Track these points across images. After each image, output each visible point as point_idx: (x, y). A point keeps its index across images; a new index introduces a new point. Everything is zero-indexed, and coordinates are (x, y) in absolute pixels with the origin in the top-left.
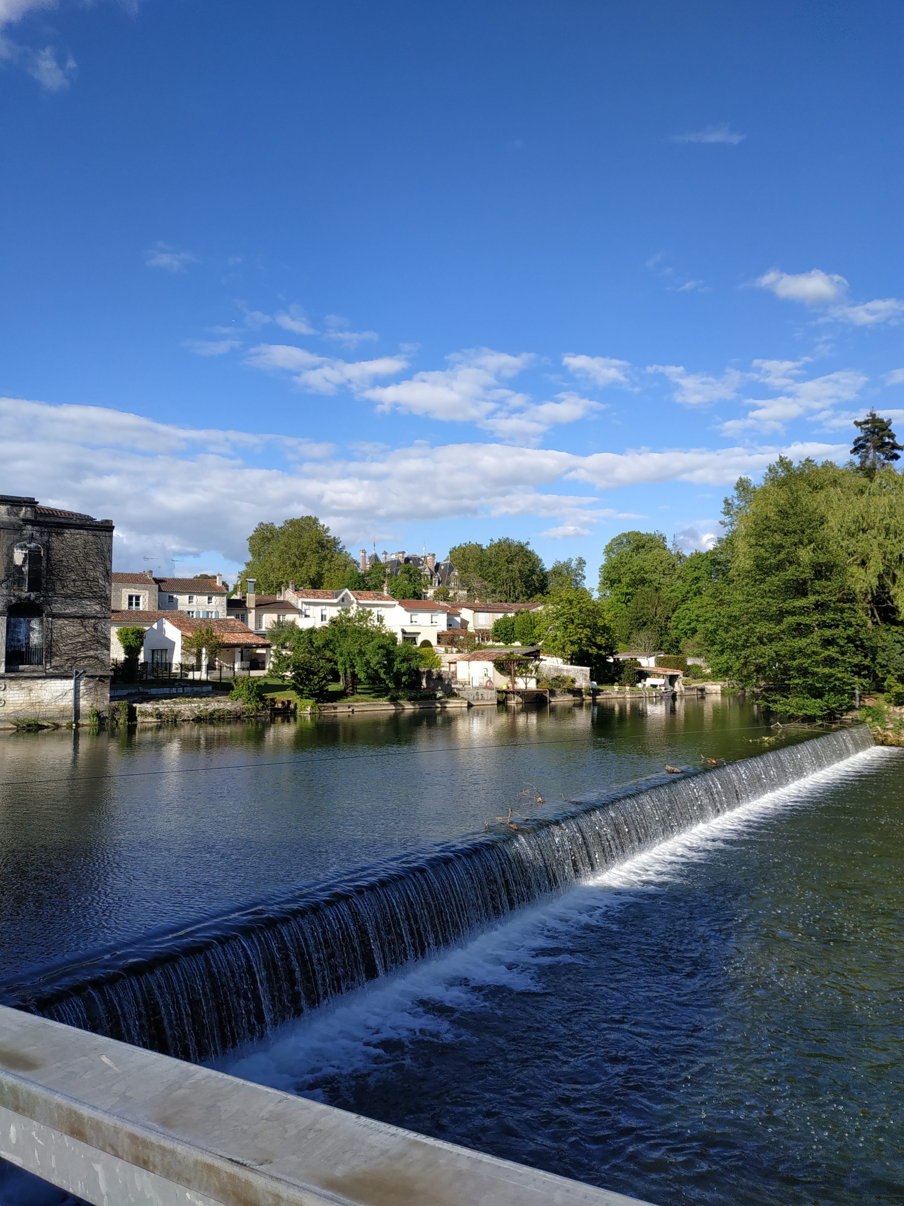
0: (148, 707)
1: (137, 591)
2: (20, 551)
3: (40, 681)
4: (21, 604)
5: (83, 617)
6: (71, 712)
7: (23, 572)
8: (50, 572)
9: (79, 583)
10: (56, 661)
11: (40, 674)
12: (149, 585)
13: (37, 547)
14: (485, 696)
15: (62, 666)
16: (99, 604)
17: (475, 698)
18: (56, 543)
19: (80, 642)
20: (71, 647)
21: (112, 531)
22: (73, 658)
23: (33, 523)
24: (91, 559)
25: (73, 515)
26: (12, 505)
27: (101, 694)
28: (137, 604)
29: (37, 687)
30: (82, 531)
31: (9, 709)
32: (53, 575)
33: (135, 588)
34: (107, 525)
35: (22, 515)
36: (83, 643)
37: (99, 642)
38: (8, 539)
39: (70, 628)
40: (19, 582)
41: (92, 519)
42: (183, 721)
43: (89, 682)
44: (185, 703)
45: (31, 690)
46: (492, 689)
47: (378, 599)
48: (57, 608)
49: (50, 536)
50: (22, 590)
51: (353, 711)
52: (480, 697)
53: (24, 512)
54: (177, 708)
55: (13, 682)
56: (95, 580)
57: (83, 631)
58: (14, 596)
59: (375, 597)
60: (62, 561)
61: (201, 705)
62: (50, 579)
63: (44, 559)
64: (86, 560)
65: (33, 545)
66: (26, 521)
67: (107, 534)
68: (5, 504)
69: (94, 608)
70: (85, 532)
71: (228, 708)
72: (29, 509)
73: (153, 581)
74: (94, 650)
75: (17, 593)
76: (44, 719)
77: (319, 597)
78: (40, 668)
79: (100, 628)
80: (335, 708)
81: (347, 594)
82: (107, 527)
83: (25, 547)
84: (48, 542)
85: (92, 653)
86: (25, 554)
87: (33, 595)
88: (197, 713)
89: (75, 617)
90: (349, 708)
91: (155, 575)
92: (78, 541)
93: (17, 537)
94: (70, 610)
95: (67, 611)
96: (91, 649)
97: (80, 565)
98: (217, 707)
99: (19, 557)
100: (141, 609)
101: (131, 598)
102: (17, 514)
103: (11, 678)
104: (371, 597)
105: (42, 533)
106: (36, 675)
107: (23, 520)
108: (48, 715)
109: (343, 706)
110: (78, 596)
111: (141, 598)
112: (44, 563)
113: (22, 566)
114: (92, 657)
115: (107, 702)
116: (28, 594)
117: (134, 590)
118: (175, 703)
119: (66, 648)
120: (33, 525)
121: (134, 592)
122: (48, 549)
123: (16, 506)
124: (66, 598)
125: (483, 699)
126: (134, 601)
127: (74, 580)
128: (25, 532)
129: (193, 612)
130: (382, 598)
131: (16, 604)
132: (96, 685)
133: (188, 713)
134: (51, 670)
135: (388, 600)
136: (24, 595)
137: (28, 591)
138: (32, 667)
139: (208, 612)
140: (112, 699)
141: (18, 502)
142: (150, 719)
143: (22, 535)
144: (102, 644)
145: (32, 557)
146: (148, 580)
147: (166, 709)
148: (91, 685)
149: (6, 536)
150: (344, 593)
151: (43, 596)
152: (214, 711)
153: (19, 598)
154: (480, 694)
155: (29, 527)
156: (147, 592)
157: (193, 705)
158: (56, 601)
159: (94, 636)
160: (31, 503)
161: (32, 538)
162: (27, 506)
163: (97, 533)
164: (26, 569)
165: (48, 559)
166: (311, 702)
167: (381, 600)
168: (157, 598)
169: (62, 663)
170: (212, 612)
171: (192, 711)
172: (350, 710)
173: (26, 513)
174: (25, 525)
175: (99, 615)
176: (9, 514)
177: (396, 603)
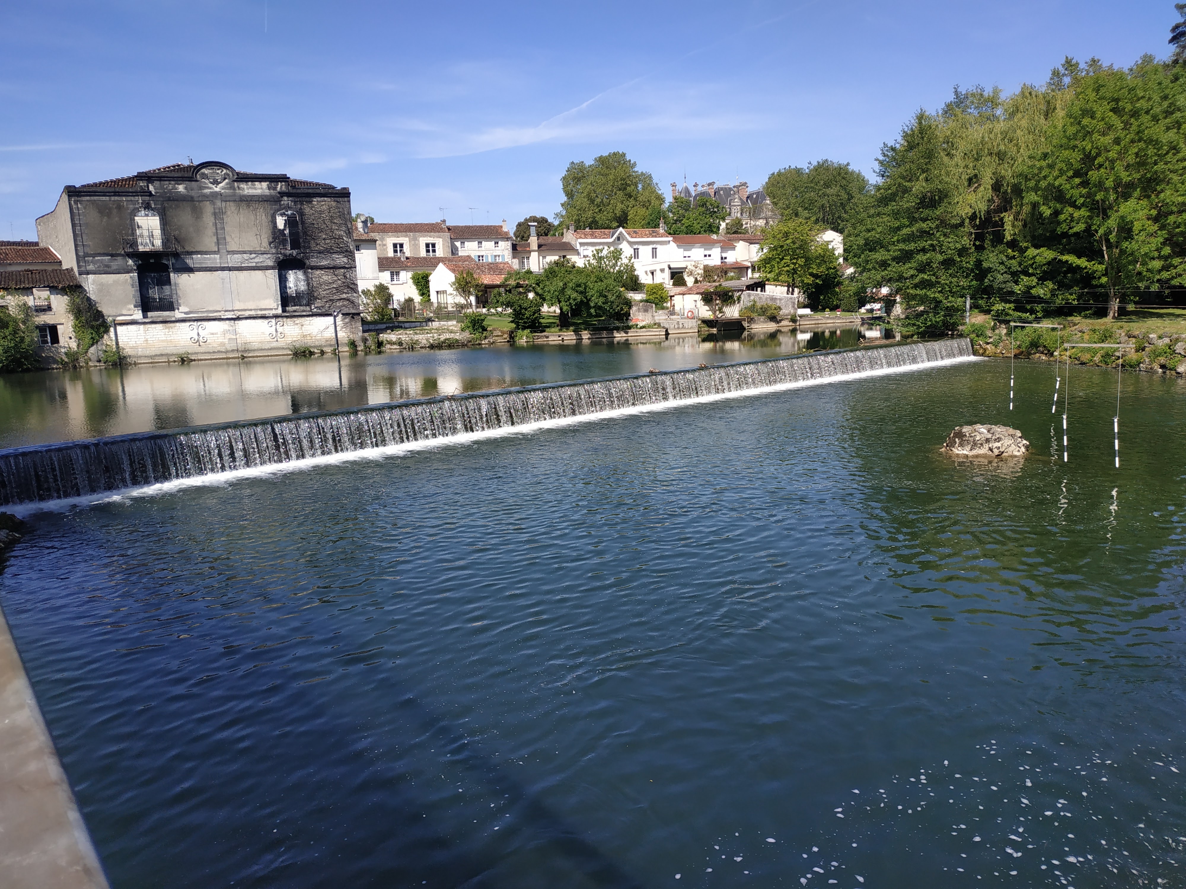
0: (393, 336)
1: (432, 239)
2: (281, 218)
3: (308, 319)
4: (287, 259)
5: (335, 268)
6: (334, 342)
7: (285, 234)
8: (305, 233)
9: (328, 241)
10: (318, 303)
11: (308, 313)
12: (442, 234)
13: (292, 214)
14: (686, 325)
15: (322, 307)
16: (345, 257)
17: (676, 327)
18: (307, 209)
19: (334, 288)
20: (328, 292)
21: (349, 197)
22: (331, 300)
23: (288, 195)
24: (335, 221)
25: (319, 185)
26: (270, 182)
27: (355, 328)
28: (434, 251)
29: (307, 322)
30: (326, 199)
31: (289, 340)
32: (308, 235)
33: (430, 237)
34: (345, 191)
35: (278, 189)
36: (337, 289)
37: (349, 287)
38: (271, 209)
39: (326, 277)
40: (283, 242)
41: (334, 188)
42: (421, 348)
43: (346, 318)
44: (423, 334)
45: (302, 325)
46: (693, 318)
47: (653, 237)
48: (313, 261)
49: (302, 204)
50: (286, 249)
51: (563, 340)
52: (681, 326)
53: (280, 187)
54: (416, 337)
55: (289, 319)
56: (340, 237)
57: (336, 278)
58: (281, 254)
59: (650, 234)
60: (313, 224)
61: (435, 335)
62: (306, 239)
63: (299, 223)
64: (331, 222)
65: (289, 212)
66: (282, 194)
67: (346, 199)
68: (265, 181)
69: (341, 260)
70: (329, 199)
71: (457, 337)
72: (283, 183)
73: (447, 230)
74: (346, 293)
75: (282, 251)
76: (315, 347)
77: (596, 237)
78: (308, 308)
79: (348, 276)
80: (547, 337)
81: (621, 232)
82: (345, 194)
83: (285, 214)
84: (301, 209)
85: (344, 296)
86: (285, 220)
87: (295, 252)
88: (432, 342)
89: (328, 268)
90: (559, 336)
91: (448, 224)
92: (324, 207)
93: (277, 207)
94: (324, 263)
95: (322, 264)
96: (344, 293)
97: (327, 227)
98: (448, 337)
99: (280, 222)
100: (437, 256)
101: (427, 245)
102: (275, 189)
103: (287, 317)
104: (646, 235)
105: (295, 202)
106: (304, 314)
107: (279, 193)
108: (317, 343)
109: (553, 335)
110: (329, 251)
111: (436, 245)
112: (300, 226)
113: (284, 229)
114: (344, 299)
115: (360, 334)
116: (291, 251)
117: (429, 238)
118: (416, 333)
119: (325, 292)
120: (288, 197)
121: (430, 240)
122: (302, 214)
123: (273, 182)
124: (320, 253)
125: (683, 327)
126: (431, 249)
127: (324, 239)
128: (282, 202)
129: (482, 256)
130: (658, 235)
131: (283, 260)
132: (351, 321)
133: (424, 342)
134: (315, 310)
135: (662, 237)
136: (288, 252)
137: (291, 249)
138: (302, 308)
139: (495, 256)
140: (364, 331)
141: (274, 178)
142: (395, 347)
143: (280, 205)
144: (352, 288)
145: (291, 222)
146: (442, 229)
147: (407, 339)
148: (347, 320)
149: (269, 207)
150: (618, 232)
151: (302, 253)
152: (446, 339)
153: (285, 255)
154: (680, 323)
155: (285, 198)
156: (441, 240)
157: (429, 335)
158: (313, 256)
159: (344, 283)
160: (283, 178)
161: (288, 208)
162: (281, 182)
163: (338, 199)
164: (287, 232)
165: (303, 223)
166: (527, 331)
167: (656, 237)
168: (450, 245)
169: (323, 305)
170: (499, 256)
171: (427, 340)
172: (560, 338)
173: (281, 187)
174: (282, 197)
175: (347, 266)
176: (269, 188)
177: (670, 239)
